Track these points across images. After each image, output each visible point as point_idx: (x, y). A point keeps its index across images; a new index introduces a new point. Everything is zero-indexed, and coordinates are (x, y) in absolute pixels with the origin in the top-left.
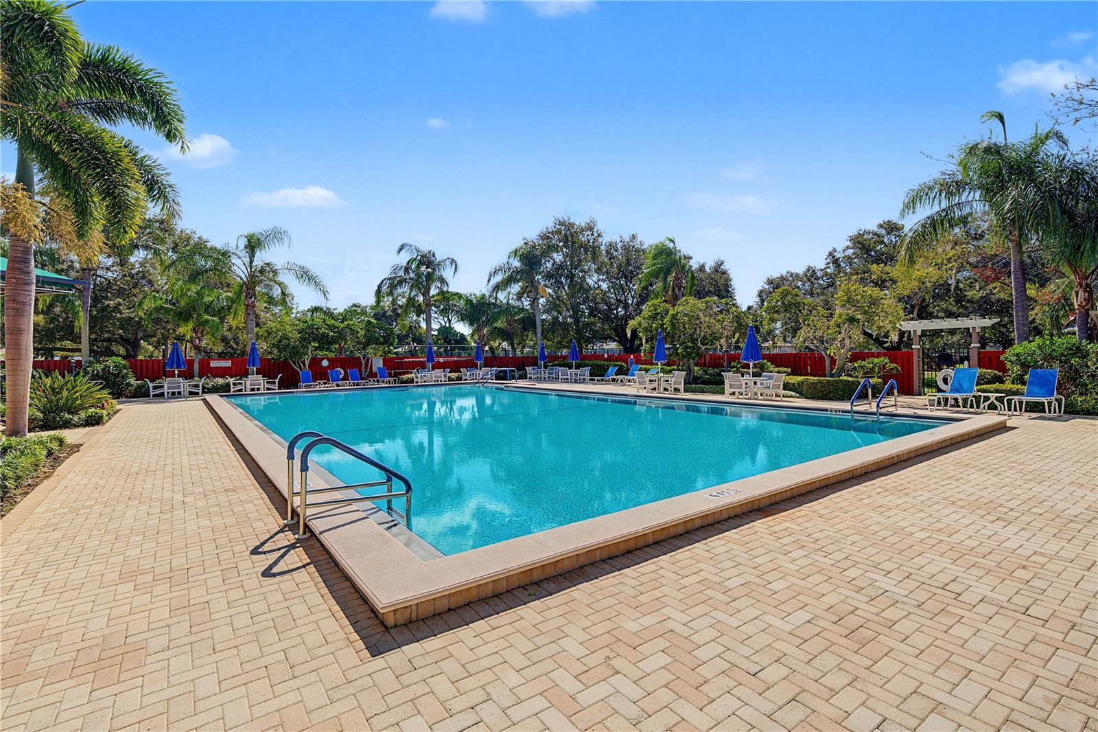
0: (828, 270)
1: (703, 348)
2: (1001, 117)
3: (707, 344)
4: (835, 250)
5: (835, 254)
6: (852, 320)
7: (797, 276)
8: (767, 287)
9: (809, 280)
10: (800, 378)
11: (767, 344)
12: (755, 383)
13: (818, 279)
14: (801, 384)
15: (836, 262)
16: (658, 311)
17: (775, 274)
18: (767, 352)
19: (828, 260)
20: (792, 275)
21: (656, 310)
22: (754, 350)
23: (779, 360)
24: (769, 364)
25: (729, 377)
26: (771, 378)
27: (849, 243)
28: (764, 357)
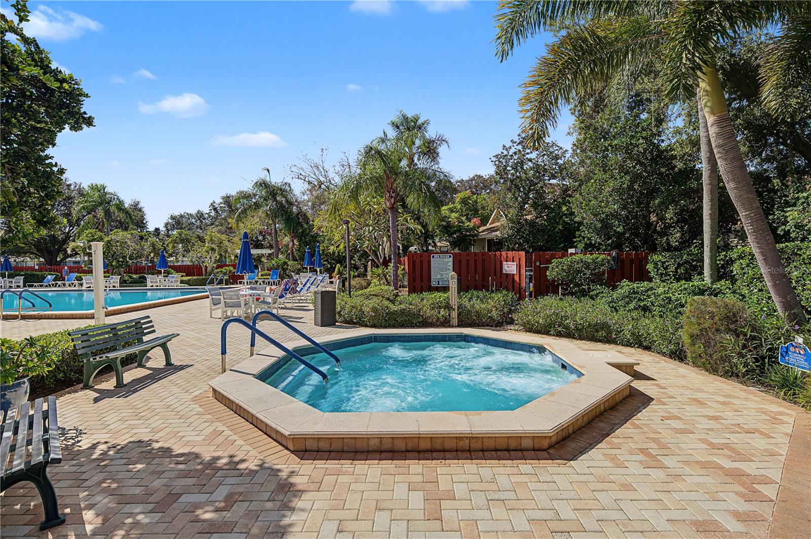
0: (211, 214)
1: (131, 262)
2: (268, 170)
3: (133, 259)
4: (214, 202)
5: (215, 204)
6: (213, 249)
7: (191, 215)
8: (170, 221)
9: (199, 219)
10: (189, 278)
11: (171, 259)
12: (165, 280)
13: (204, 219)
14: (189, 280)
15: (215, 209)
16: (95, 237)
17: (177, 213)
18: (172, 264)
19: (211, 208)
20: (188, 214)
21: (93, 236)
22: (164, 262)
23: (178, 269)
24: (173, 271)
25: (150, 278)
26: (173, 277)
27: (221, 201)
28: (170, 267)
